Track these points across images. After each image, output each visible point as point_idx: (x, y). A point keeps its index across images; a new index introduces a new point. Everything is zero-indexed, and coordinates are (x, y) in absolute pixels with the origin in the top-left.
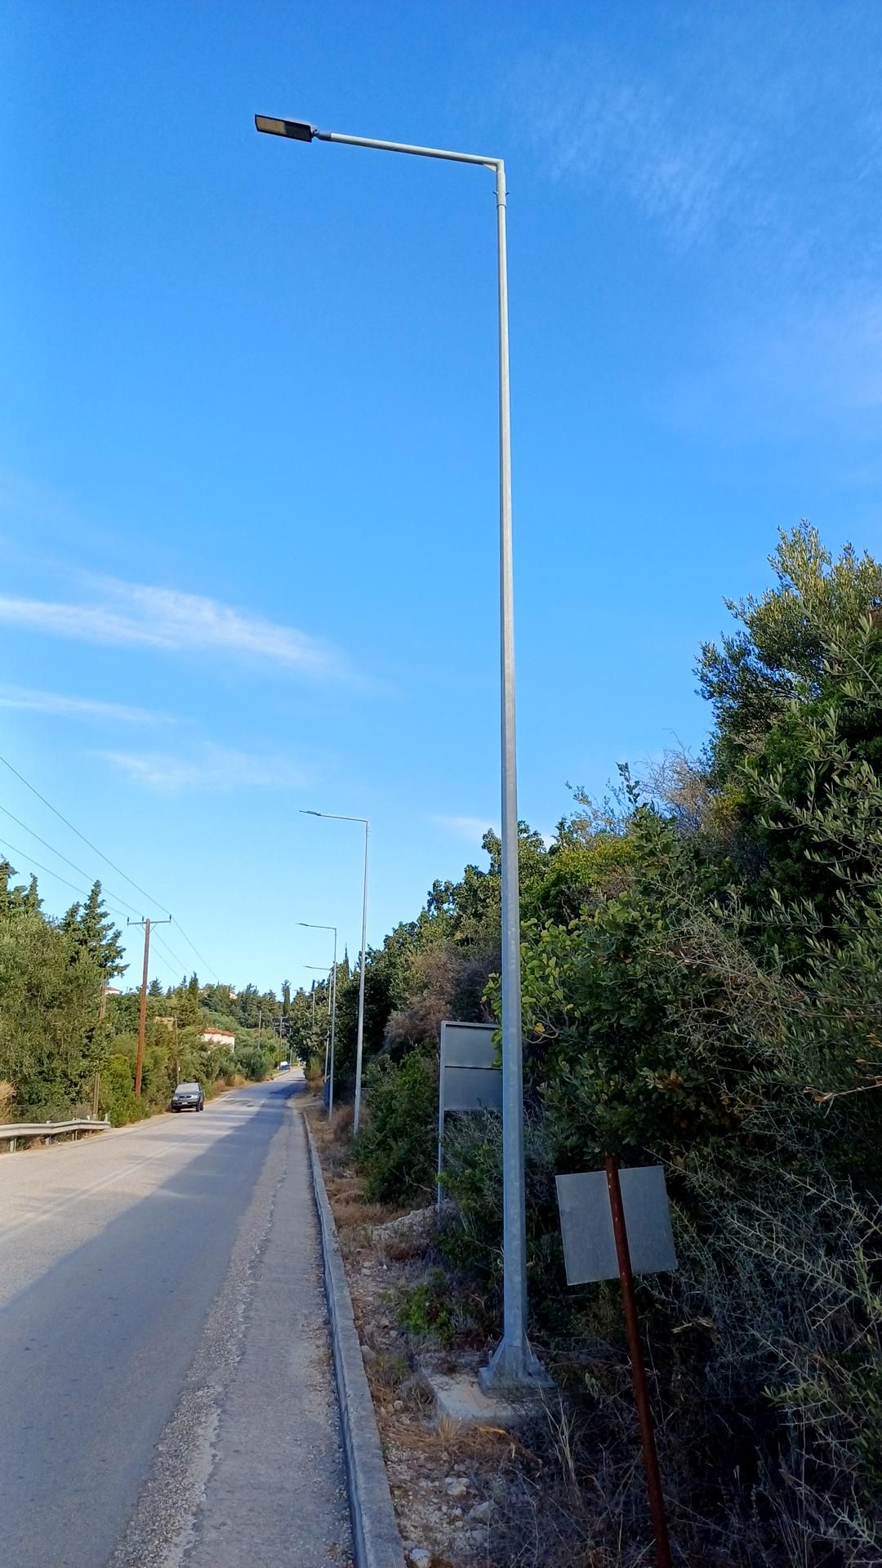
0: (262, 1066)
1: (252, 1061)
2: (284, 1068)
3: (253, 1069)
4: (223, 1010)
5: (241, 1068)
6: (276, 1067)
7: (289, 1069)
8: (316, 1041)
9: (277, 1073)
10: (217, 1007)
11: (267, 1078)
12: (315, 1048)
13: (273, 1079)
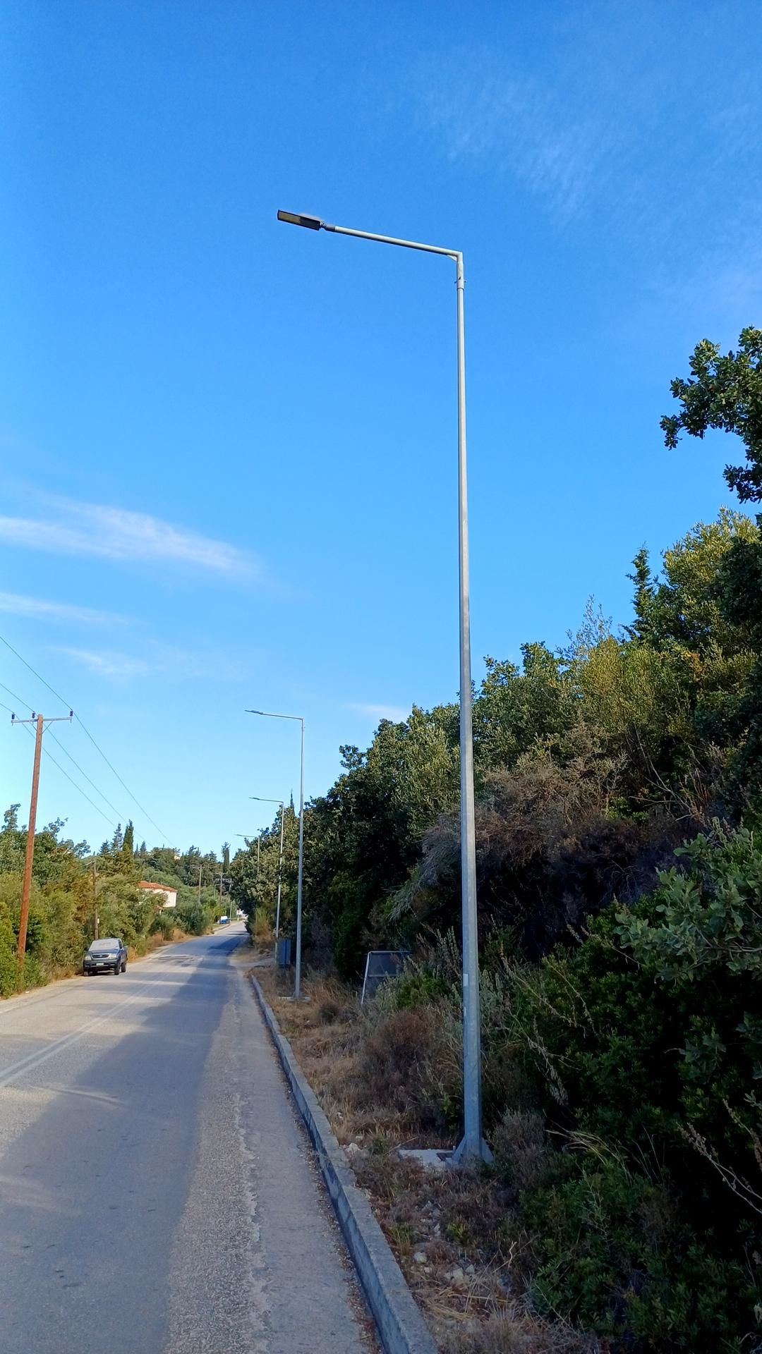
0: (202, 920)
1: (193, 915)
2: (225, 922)
3: (193, 923)
4: (168, 869)
5: (180, 922)
6: (217, 921)
7: (229, 923)
8: (261, 890)
9: (218, 926)
10: (163, 867)
11: (207, 932)
12: (261, 898)
13: (213, 933)
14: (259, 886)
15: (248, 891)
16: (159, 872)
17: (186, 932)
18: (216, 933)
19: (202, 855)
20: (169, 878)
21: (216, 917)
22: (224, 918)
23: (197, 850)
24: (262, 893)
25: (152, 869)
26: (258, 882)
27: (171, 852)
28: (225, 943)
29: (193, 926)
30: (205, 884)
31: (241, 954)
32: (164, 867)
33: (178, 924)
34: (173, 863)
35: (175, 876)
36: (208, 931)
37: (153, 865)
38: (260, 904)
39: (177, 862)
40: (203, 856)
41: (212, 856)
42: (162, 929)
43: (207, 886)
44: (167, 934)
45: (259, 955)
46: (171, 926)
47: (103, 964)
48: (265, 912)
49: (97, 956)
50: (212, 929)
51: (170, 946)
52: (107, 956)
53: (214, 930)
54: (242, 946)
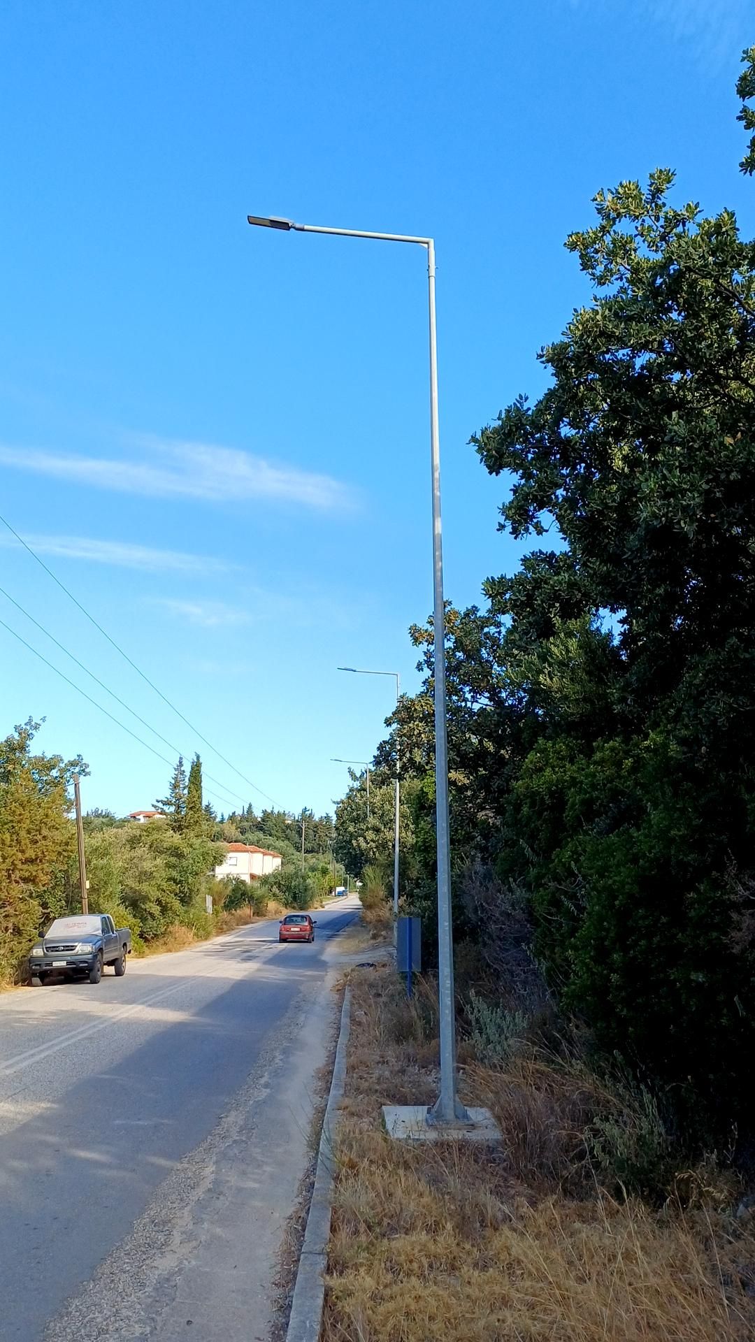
0: (306, 890)
1: (293, 884)
2: (341, 894)
3: (295, 893)
4: (279, 834)
5: (278, 891)
6: (331, 892)
7: (346, 895)
8: (372, 841)
9: (331, 899)
10: (272, 831)
11: (315, 906)
12: (374, 852)
13: (323, 907)
14: (370, 835)
15: (354, 842)
16: (268, 837)
17: (286, 905)
18: (327, 908)
19: (317, 818)
20: (280, 844)
21: (331, 887)
22: (341, 889)
23: (310, 812)
24: (374, 845)
25: (261, 835)
26: (368, 829)
27: (281, 816)
28: (332, 921)
29: (295, 898)
30: (321, 851)
31: (349, 937)
32: (274, 832)
33: (274, 895)
34: (284, 828)
35: (286, 842)
36: (316, 904)
37: (261, 829)
38: (371, 862)
39: (288, 827)
40: (317, 820)
41: (328, 817)
42: (249, 901)
43: (323, 854)
44: (258, 908)
45: (372, 942)
46: (263, 897)
47: (63, 964)
48: (379, 872)
49: (55, 949)
50: (321, 902)
51: (260, 923)
52: (72, 948)
53: (324, 903)
54: (355, 925)
